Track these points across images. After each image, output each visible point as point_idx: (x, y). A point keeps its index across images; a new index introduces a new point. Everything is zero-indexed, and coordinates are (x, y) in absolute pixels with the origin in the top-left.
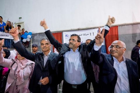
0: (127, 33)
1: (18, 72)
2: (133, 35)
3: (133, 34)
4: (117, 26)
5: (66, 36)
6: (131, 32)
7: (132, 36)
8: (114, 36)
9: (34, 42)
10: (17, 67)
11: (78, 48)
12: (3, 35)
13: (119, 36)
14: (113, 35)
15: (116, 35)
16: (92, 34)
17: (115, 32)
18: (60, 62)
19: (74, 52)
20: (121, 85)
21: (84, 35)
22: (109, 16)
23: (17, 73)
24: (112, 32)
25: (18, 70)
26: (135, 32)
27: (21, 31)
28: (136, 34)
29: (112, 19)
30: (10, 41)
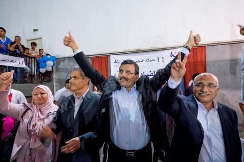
0: (222, 58)
1: (33, 125)
2: (232, 62)
3: (231, 60)
4: (205, 47)
5: (116, 62)
6: (227, 57)
7: (230, 64)
8: (198, 64)
9: (60, 72)
10: (32, 117)
11: (135, 86)
12: (5, 60)
13: (207, 64)
14: (197, 62)
15: (201, 62)
16: (161, 60)
17: (201, 57)
18: (103, 110)
19: (127, 92)
20: (211, 150)
21: (148, 60)
22: (191, 32)
23: (31, 128)
24: (195, 55)
25: (34, 123)
26: (235, 57)
27: (37, 53)
28: (237, 60)
29: (195, 38)
30: (18, 70)
